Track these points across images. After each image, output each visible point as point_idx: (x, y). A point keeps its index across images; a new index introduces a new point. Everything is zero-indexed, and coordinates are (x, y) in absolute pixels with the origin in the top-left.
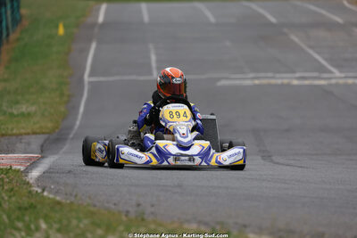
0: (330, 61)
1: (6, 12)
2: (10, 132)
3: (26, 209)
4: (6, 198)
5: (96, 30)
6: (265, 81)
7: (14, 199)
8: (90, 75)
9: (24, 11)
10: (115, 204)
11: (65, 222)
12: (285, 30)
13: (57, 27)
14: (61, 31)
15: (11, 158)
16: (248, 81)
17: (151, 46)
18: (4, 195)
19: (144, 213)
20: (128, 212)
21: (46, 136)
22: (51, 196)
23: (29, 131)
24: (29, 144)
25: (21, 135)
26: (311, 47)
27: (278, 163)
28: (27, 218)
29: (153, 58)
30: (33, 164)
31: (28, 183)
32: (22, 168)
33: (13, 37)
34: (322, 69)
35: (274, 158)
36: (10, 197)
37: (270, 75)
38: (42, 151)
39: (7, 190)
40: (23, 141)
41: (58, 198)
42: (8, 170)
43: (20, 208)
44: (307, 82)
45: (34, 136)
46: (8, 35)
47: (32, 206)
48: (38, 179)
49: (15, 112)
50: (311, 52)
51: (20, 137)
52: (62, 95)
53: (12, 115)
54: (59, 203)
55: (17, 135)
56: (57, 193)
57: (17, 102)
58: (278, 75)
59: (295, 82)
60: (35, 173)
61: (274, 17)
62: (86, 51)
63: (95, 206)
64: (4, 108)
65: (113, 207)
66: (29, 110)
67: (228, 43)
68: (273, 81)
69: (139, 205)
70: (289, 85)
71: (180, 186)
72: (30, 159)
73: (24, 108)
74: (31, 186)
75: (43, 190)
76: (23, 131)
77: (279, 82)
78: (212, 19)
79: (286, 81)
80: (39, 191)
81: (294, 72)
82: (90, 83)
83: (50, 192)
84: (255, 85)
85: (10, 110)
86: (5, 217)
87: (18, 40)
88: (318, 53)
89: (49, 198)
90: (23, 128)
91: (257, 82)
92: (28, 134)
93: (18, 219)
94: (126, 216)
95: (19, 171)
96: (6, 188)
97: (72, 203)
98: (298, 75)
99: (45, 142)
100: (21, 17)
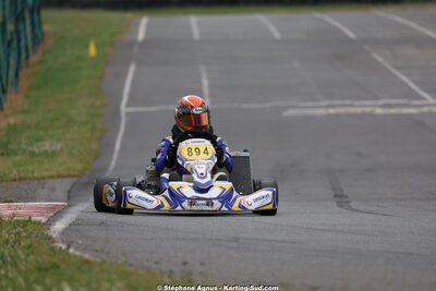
0: (422, 85)
1: (25, 29)
2: (30, 175)
3: (47, 270)
4: (23, 257)
5: (135, 50)
6: (341, 110)
7: (32, 257)
8: (128, 105)
9: (46, 27)
10: (156, 263)
11: (94, 286)
12: (366, 47)
13: (87, 46)
14: (92, 51)
15: (31, 208)
16: (321, 110)
17: (202, 68)
18: (20, 252)
19: (191, 274)
20: (171, 272)
21: (75, 179)
22: (78, 253)
23: (53, 173)
24: (53, 189)
25: (44, 178)
26: (397, 68)
27: (357, 211)
28: (48, 281)
29: (205, 83)
30: (58, 214)
31: (50, 238)
32: (43, 220)
33: (33, 58)
34: (412, 95)
35: (352, 204)
36: (28, 255)
37: (348, 102)
38: (69, 198)
39: (24, 247)
40: (46, 186)
41: (86, 256)
42: (27, 222)
43: (40, 269)
44: (393, 111)
45: (59, 180)
46: (27, 57)
47: (55, 266)
48: (63, 233)
49: (37, 151)
50: (397, 73)
51: (42, 181)
52: (93, 129)
53: (33, 154)
54: (87, 262)
55: (38, 179)
56: (85, 249)
57: (39, 139)
58: (357, 103)
59: (379, 111)
60: (59, 226)
61: (353, 32)
62: (122, 75)
63: (131, 265)
64: (24, 146)
65: (154, 266)
66: (53, 148)
67: (296, 64)
68: (351, 110)
69: (185, 264)
70: (371, 115)
71: (236, 239)
72: (53, 208)
73: (47, 146)
74: (53, 242)
75: (69, 247)
76: (46, 174)
77: (359, 110)
78: (277, 35)
79: (367, 110)
80: (64, 247)
81: (377, 98)
82: (128, 114)
83: (77, 249)
84: (330, 115)
85: (30, 148)
86: (21, 280)
87: (40, 62)
88: (406, 75)
89: (75, 256)
90: (46, 170)
91: (332, 111)
92: (52, 177)
93: (37, 282)
94: (170, 276)
95: (39, 222)
96: (23, 243)
97: (104, 262)
98: (381, 102)
99: (72, 187)
100: (43, 35)
